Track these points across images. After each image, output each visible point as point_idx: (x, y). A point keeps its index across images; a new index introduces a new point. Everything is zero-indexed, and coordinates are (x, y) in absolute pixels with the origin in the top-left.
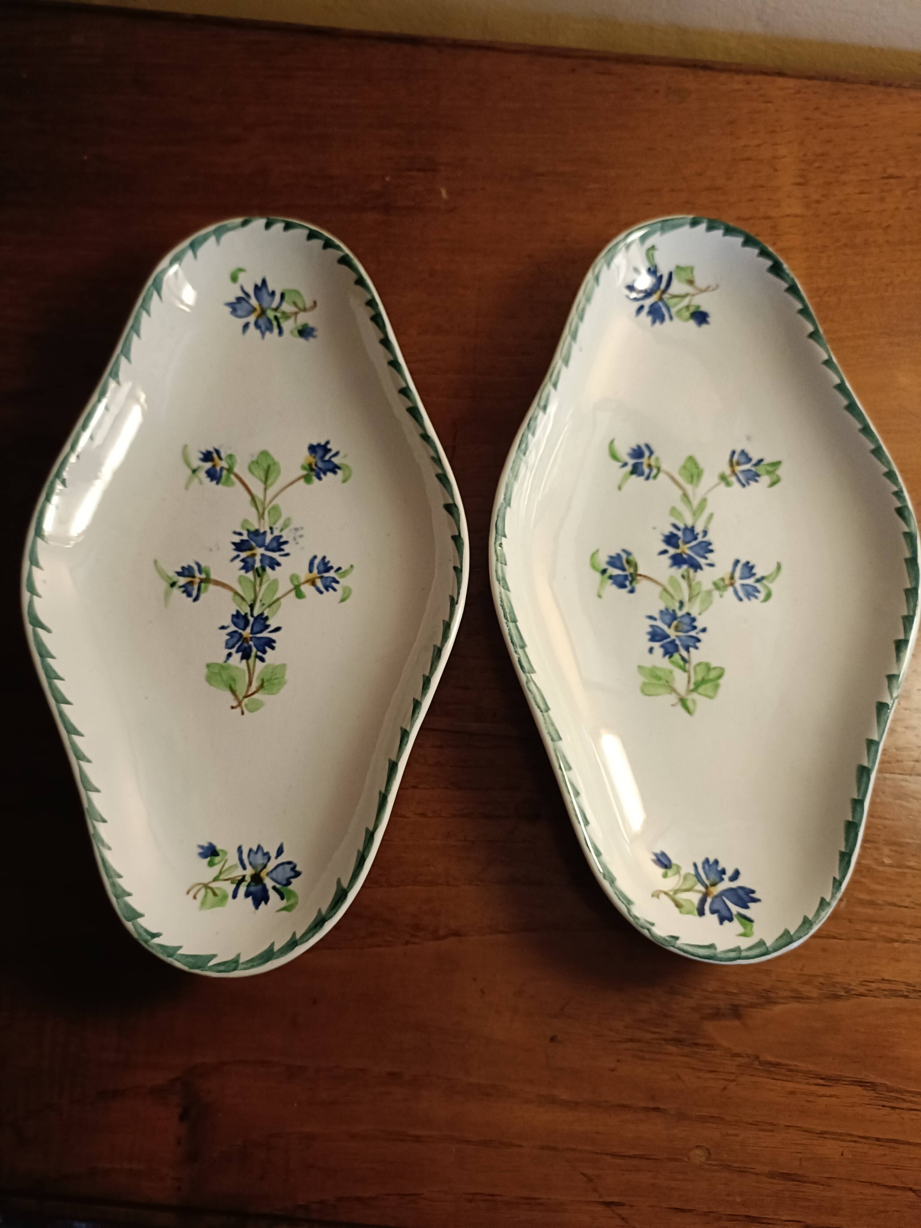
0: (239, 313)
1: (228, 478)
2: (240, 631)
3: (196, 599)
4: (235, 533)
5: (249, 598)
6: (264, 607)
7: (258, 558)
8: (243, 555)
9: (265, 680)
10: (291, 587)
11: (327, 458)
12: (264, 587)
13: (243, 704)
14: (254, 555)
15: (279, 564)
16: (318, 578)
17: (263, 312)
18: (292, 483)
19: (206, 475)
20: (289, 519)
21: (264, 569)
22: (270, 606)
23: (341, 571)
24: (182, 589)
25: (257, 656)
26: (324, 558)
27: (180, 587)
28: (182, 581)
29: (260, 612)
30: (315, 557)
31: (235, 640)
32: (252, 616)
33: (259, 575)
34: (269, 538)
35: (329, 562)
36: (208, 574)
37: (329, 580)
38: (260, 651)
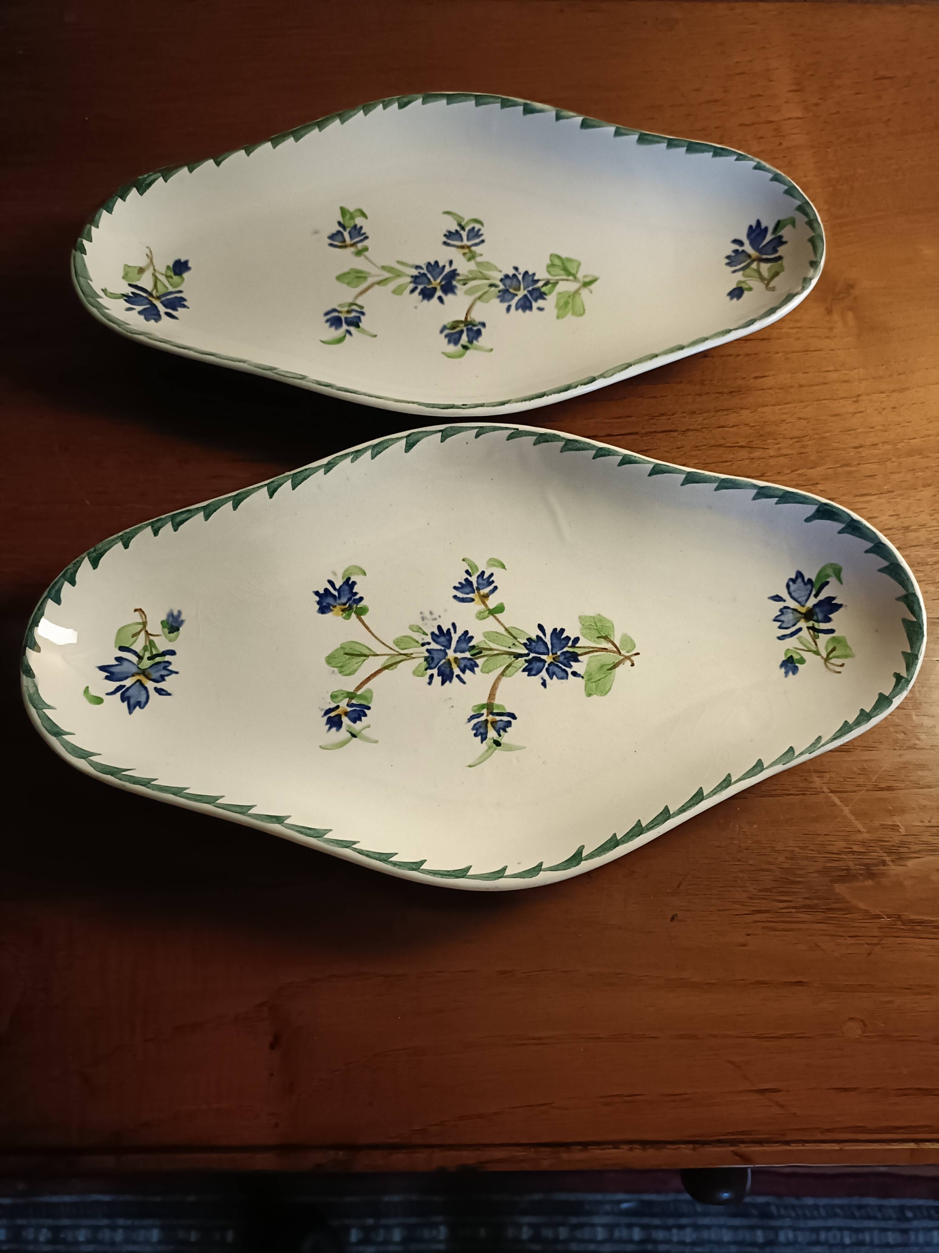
0: (143, 699)
1: (361, 697)
2: (546, 666)
3: (513, 716)
4: (430, 683)
5: (508, 660)
6: (517, 643)
7: (459, 655)
8: (457, 671)
9: (599, 635)
10: (491, 617)
11: (336, 593)
12: (493, 646)
13: (627, 654)
14: (456, 659)
15: (466, 632)
16: (479, 593)
17: (144, 672)
18: (367, 628)
19: (358, 722)
20: (411, 628)
21: (473, 647)
22: (515, 638)
23: (470, 571)
24: (502, 732)
25: (573, 646)
26: (455, 588)
27: (500, 735)
28: (492, 734)
29: (523, 647)
30: (455, 597)
31: (556, 669)
32: (528, 655)
33: (481, 652)
34: (434, 646)
35: (460, 583)
36: (483, 706)
37: (480, 581)
38: (568, 643)
